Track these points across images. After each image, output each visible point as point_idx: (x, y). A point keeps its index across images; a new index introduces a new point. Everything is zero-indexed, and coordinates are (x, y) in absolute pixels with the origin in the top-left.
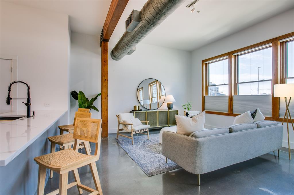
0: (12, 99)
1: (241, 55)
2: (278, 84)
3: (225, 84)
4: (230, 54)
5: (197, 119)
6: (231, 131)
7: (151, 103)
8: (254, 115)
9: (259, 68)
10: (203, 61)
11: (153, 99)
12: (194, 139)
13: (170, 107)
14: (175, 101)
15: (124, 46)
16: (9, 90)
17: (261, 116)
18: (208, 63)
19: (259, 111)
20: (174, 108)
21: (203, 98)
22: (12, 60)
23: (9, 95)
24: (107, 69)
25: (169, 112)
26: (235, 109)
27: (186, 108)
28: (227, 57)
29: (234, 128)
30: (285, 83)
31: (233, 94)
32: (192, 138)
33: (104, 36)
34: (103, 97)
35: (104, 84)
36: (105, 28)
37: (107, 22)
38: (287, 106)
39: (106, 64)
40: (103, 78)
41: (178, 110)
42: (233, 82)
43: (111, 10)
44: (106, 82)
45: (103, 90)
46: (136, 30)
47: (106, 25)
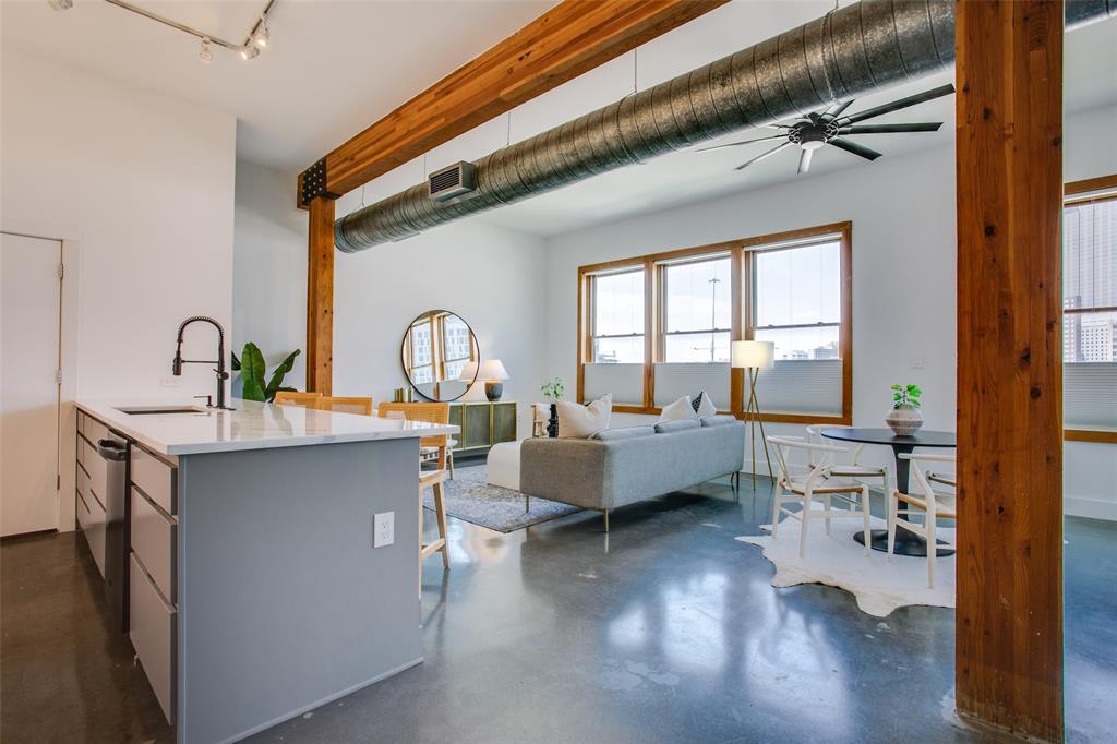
0: (183, 362)
1: (672, 265)
2: (740, 340)
3: (635, 335)
4: (648, 260)
5: (598, 408)
6: (657, 430)
7: (438, 380)
8: (696, 404)
9: (715, 281)
10: (582, 270)
11: (449, 366)
12: (599, 443)
13: (492, 392)
14: (508, 377)
15: (398, 224)
16: (180, 340)
17: (708, 406)
18: (594, 276)
19: (705, 395)
20: (504, 399)
21: (580, 369)
22: (62, 241)
23: (178, 353)
24: (331, 278)
25: (492, 408)
26: (659, 395)
27: (552, 392)
28: (643, 266)
29: (663, 426)
30: (752, 339)
31: (654, 361)
32: (595, 442)
33: (328, 185)
34: (319, 363)
35: (321, 324)
36: (338, 164)
37: (358, 157)
38: (753, 385)
39: (328, 266)
40: (320, 306)
41: (515, 404)
42: (656, 331)
43: (382, 134)
44: (327, 316)
45: (319, 343)
46: (456, 200)
47: (346, 160)
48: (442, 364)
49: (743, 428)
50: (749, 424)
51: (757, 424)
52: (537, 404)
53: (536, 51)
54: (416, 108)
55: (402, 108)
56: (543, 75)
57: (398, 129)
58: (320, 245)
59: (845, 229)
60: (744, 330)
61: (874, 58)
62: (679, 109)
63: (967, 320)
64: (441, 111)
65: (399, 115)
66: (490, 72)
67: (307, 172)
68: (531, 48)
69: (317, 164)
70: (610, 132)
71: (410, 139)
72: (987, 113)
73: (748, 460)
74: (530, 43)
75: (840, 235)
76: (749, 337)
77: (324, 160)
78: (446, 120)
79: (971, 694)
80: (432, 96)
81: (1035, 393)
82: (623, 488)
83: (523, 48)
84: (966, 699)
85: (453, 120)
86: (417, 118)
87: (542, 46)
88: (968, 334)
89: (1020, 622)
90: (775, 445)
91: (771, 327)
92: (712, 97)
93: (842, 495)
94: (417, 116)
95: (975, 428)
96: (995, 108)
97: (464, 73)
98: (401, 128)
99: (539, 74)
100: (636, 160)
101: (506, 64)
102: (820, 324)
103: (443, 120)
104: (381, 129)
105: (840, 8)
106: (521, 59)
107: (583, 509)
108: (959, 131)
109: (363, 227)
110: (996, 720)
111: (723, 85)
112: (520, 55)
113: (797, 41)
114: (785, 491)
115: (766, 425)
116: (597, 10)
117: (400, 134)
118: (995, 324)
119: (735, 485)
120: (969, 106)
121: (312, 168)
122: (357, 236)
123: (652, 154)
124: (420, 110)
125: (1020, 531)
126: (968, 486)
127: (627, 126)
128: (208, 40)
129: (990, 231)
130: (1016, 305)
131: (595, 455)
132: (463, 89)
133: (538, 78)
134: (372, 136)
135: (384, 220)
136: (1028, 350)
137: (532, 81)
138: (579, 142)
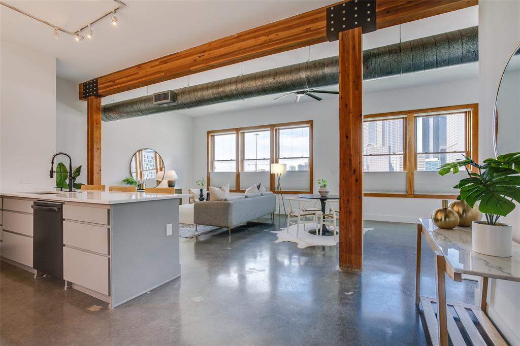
0: (54, 172)
1: (247, 132)
2: (274, 163)
3: (231, 160)
4: (237, 130)
5: (225, 189)
6: (246, 197)
7: (139, 179)
8: (258, 187)
10: (209, 133)
12: (227, 202)
13: (171, 184)
14: (178, 178)
15: (136, 112)
16: (53, 163)
17: (263, 188)
18: (214, 135)
19: (262, 184)
20: (176, 187)
21: (208, 174)
23: (52, 168)
24: (100, 134)
26: (242, 185)
27: (200, 184)
28: (235, 132)
29: (248, 196)
31: (240, 171)
32: (225, 202)
33: (99, 91)
34: (95, 172)
35: (96, 154)
36: (105, 83)
37: (117, 81)
38: (279, 180)
39: (99, 128)
40: (95, 146)
41: (181, 190)
42: (240, 158)
43: (130, 74)
44: (99, 150)
45: (95, 163)
46: (165, 105)
47: (110, 81)
48: (141, 172)
49: (276, 196)
50: (277, 195)
51: (280, 195)
52: (191, 189)
53: (206, 55)
54: (150, 66)
55: (142, 64)
56: (209, 65)
57: (140, 73)
58: (94, 118)
59: (311, 123)
60: (274, 159)
61: (320, 79)
62: (258, 83)
63: (342, 161)
64: (162, 70)
65: (140, 67)
66: (186, 59)
67: (86, 83)
68: (204, 54)
69: (93, 80)
70: (233, 87)
71: (146, 78)
72: (346, 105)
73: (277, 209)
74: (204, 52)
75: (309, 125)
76: (277, 162)
77: (97, 79)
78: (165, 74)
79: (343, 262)
80: (158, 63)
81: (357, 181)
82: (236, 219)
83: (201, 53)
84: (342, 263)
85: (168, 75)
86: (150, 70)
87: (209, 54)
88: (342, 165)
89: (353, 240)
90: (288, 200)
91: (285, 158)
92: (270, 81)
93: (308, 216)
94: (150, 69)
95: (343, 190)
96: (348, 104)
97: (173, 56)
98: (141, 73)
99: (208, 64)
100: (242, 98)
101: (194, 57)
102: (302, 157)
103: (163, 74)
104: (131, 72)
105: (310, 60)
106: (200, 57)
107: (221, 228)
108: (340, 109)
109: (116, 111)
110: (348, 267)
111: (274, 79)
112: (199, 55)
113: (297, 69)
114: (291, 216)
115: (283, 195)
116: (231, 46)
117: (141, 76)
118: (348, 162)
119: (273, 218)
120: (342, 102)
121: (89, 82)
122: (112, 115)
123: (248, 97)
124: (151, 67)
125: (353, 217)
126: (342, 206)
127: (239, 86)
128: (57, 29)
129: (347, 137)
130: (353, 157)
131: (225, 207)
132: (173, 63)
133: (207, 66)
134: (125, 73)
135: (128, 110)
136: (355, 169)
137: (205, 66)
138: (221, 90)
